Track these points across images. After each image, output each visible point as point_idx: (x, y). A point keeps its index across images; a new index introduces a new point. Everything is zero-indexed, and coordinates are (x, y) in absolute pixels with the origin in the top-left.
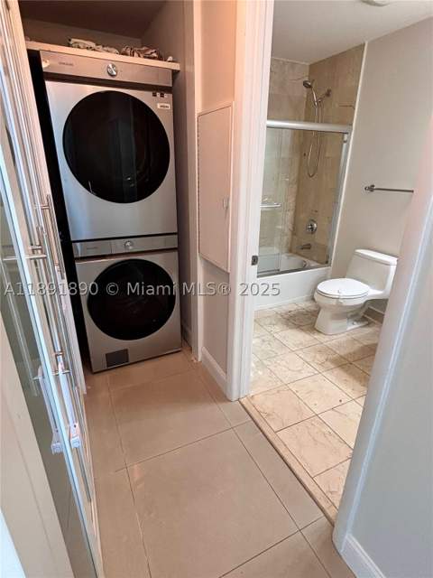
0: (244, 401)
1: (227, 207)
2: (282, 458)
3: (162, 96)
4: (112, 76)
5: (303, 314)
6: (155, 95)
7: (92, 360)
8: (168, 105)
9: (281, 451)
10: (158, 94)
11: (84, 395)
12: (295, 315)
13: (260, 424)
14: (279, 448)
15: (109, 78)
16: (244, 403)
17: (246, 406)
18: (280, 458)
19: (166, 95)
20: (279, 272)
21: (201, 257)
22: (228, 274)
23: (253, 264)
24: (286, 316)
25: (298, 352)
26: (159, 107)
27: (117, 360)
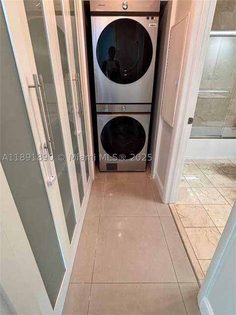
0: (171, 206)
1: (177, 85)
2: (183, 242)
3: (152, 18)
4: (124, 9)
5: (232, 167)
6: (148, 19)
7: (100, 165)
8: (156, 24)
9: (183, 238)
10: (150, 18)
11: (93, 180)
12: (226, 167)
13: (177, 221)
14: (183, 236)
15: (123, 11)
16: (171, 207)
17: (172, 209)
18: (181, 242)
19: (155, 18)
20: (221, 137)
21: (162, 118)
22: (172, 128)
23: (189, 123)
24: (219, 166)
25: (218, 188)
26: (149, 26)
27: (112, 168)
